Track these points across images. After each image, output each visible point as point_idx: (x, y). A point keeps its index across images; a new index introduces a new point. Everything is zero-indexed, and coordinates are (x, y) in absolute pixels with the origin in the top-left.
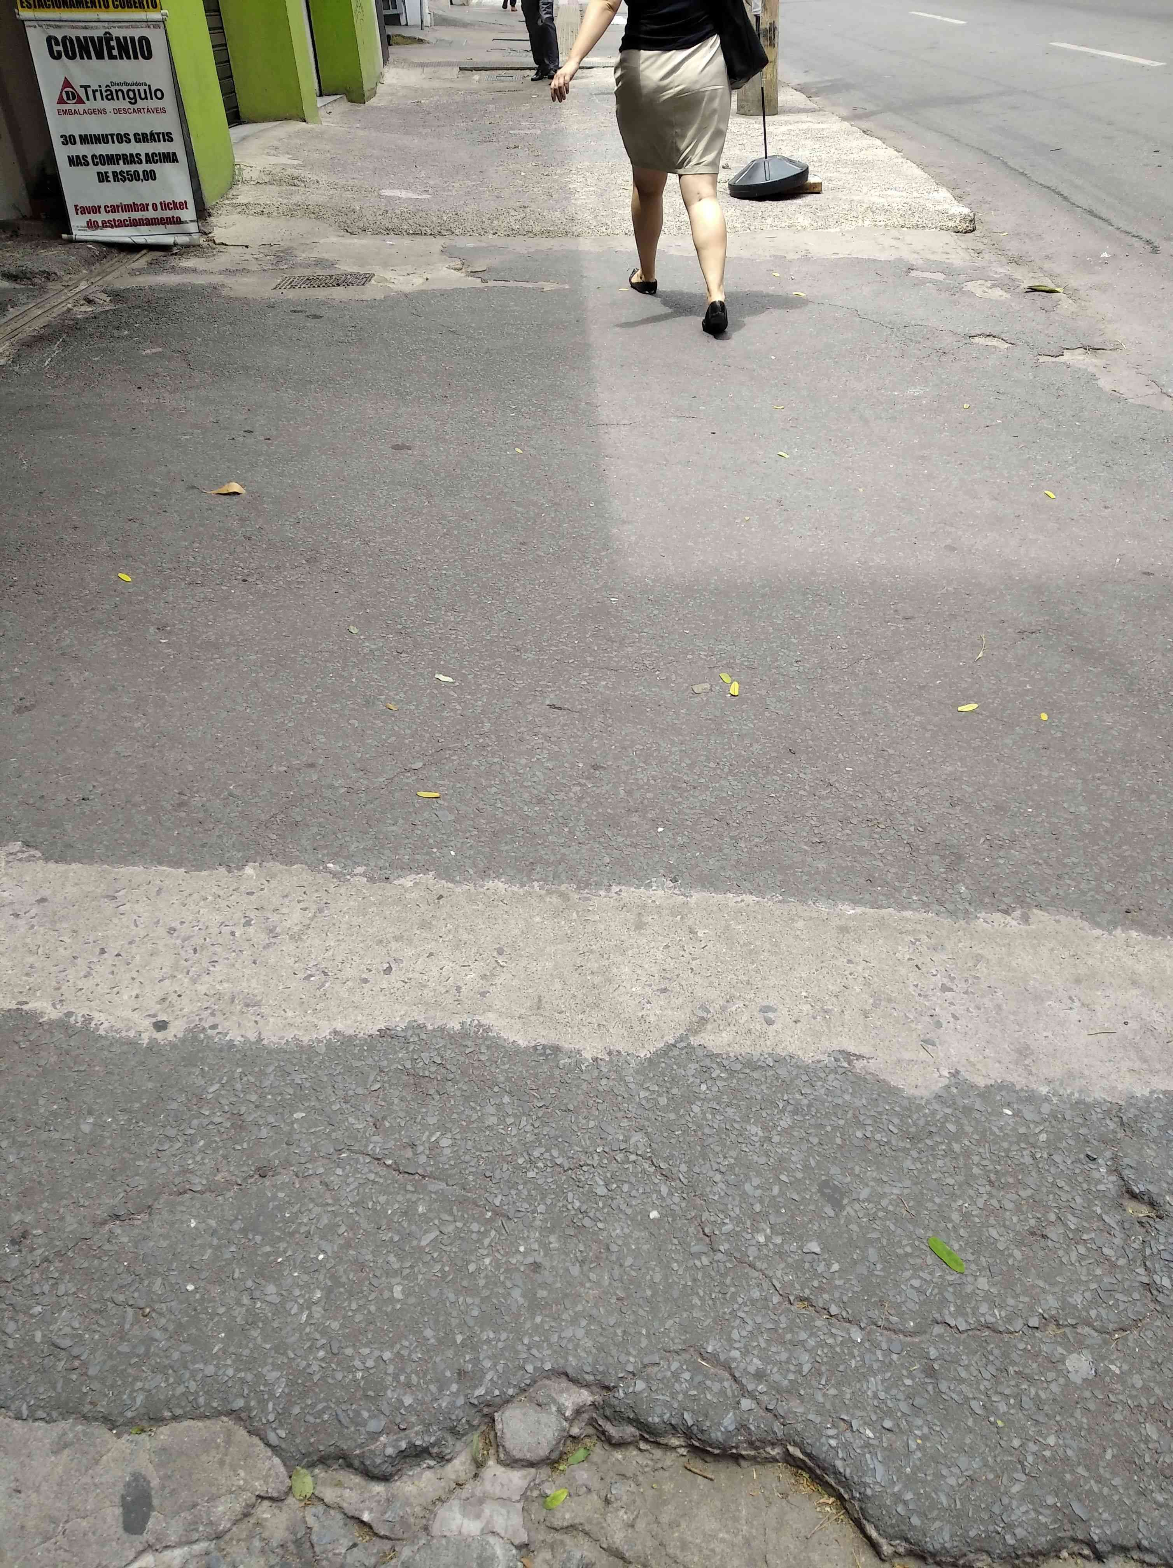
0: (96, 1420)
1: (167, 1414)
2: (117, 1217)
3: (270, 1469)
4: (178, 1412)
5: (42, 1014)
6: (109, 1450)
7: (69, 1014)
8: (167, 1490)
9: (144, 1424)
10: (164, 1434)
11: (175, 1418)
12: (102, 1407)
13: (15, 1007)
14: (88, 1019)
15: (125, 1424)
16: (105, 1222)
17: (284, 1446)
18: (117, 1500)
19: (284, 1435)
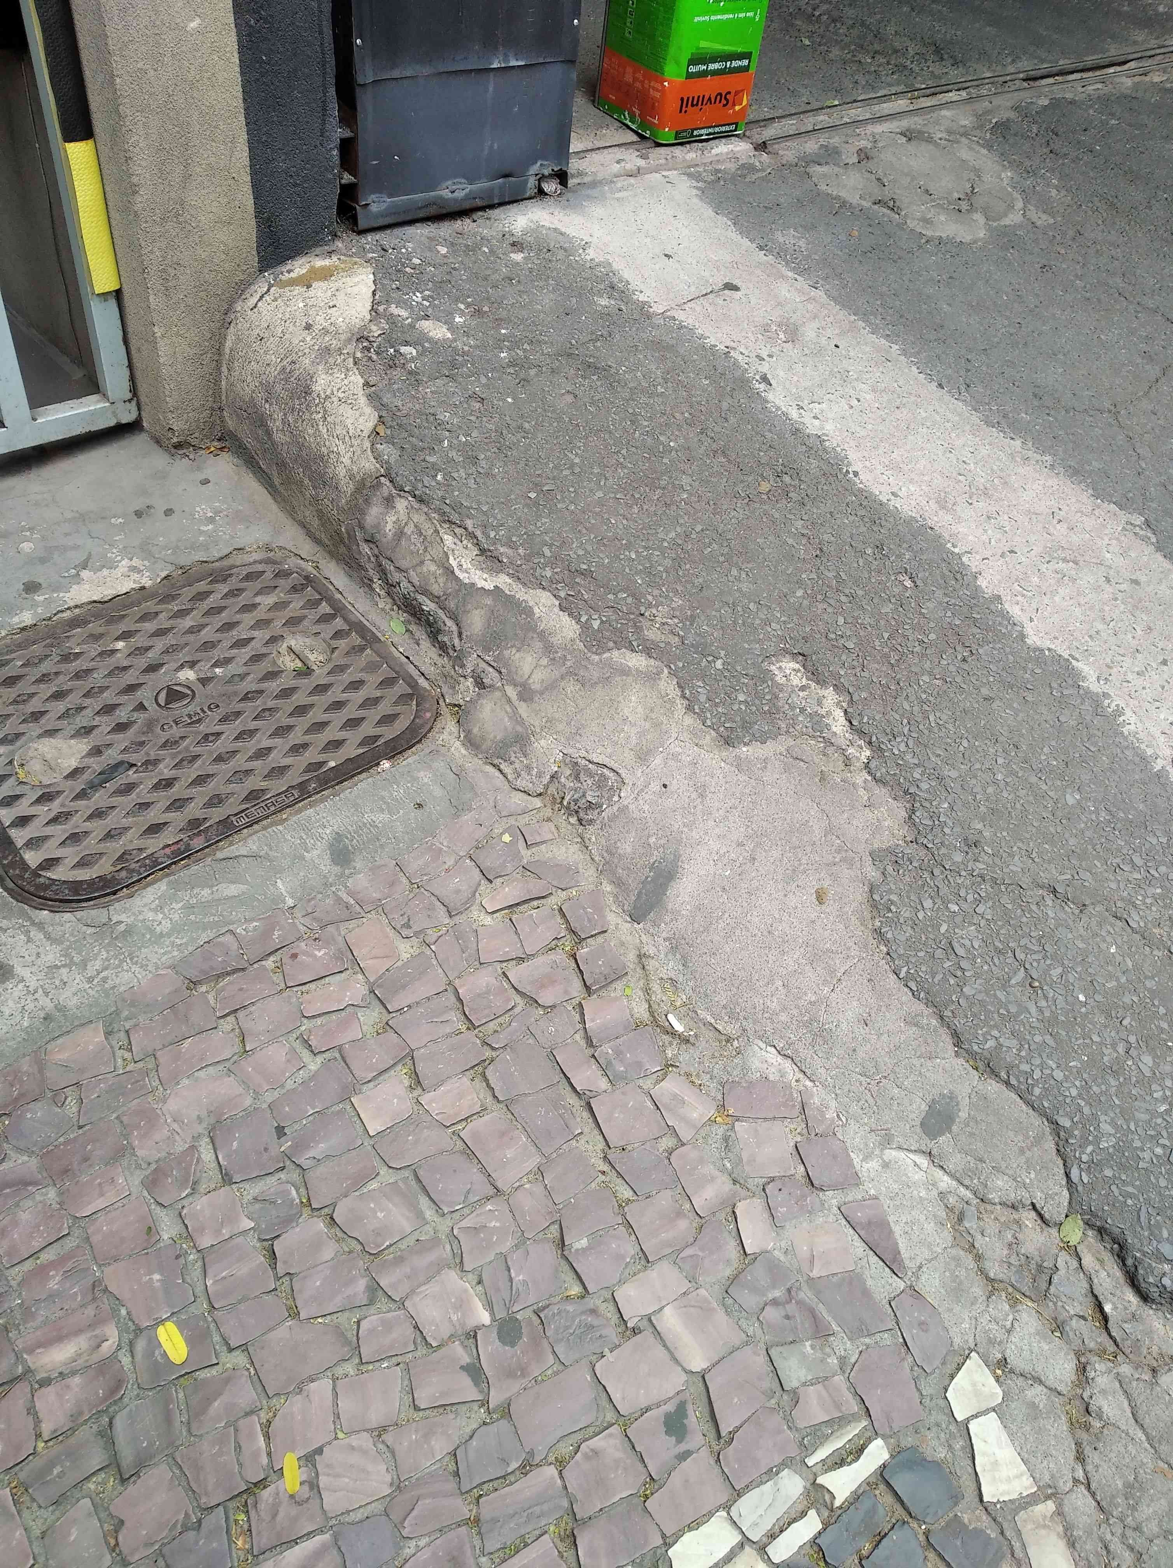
0: (948, 1028)
1: (1003, 1075)
2: (1054, 892)
3: (1056, 1194)
4: (1013, 1081)
5: (1084, 679)
6: (944, 1059)
7: (1106, 695)
8: (968, 1129)
9: (981, 1065)
10: (993, 1087)
11: (1007, 1083)
12: (959, 1023)
13: (1066, 657)
14: (1119, 712)
15: (967, 1051)
16: (1042, 887)
17: (1080, 1188)
18: (929, 1099)
19: (1086, 1181)
